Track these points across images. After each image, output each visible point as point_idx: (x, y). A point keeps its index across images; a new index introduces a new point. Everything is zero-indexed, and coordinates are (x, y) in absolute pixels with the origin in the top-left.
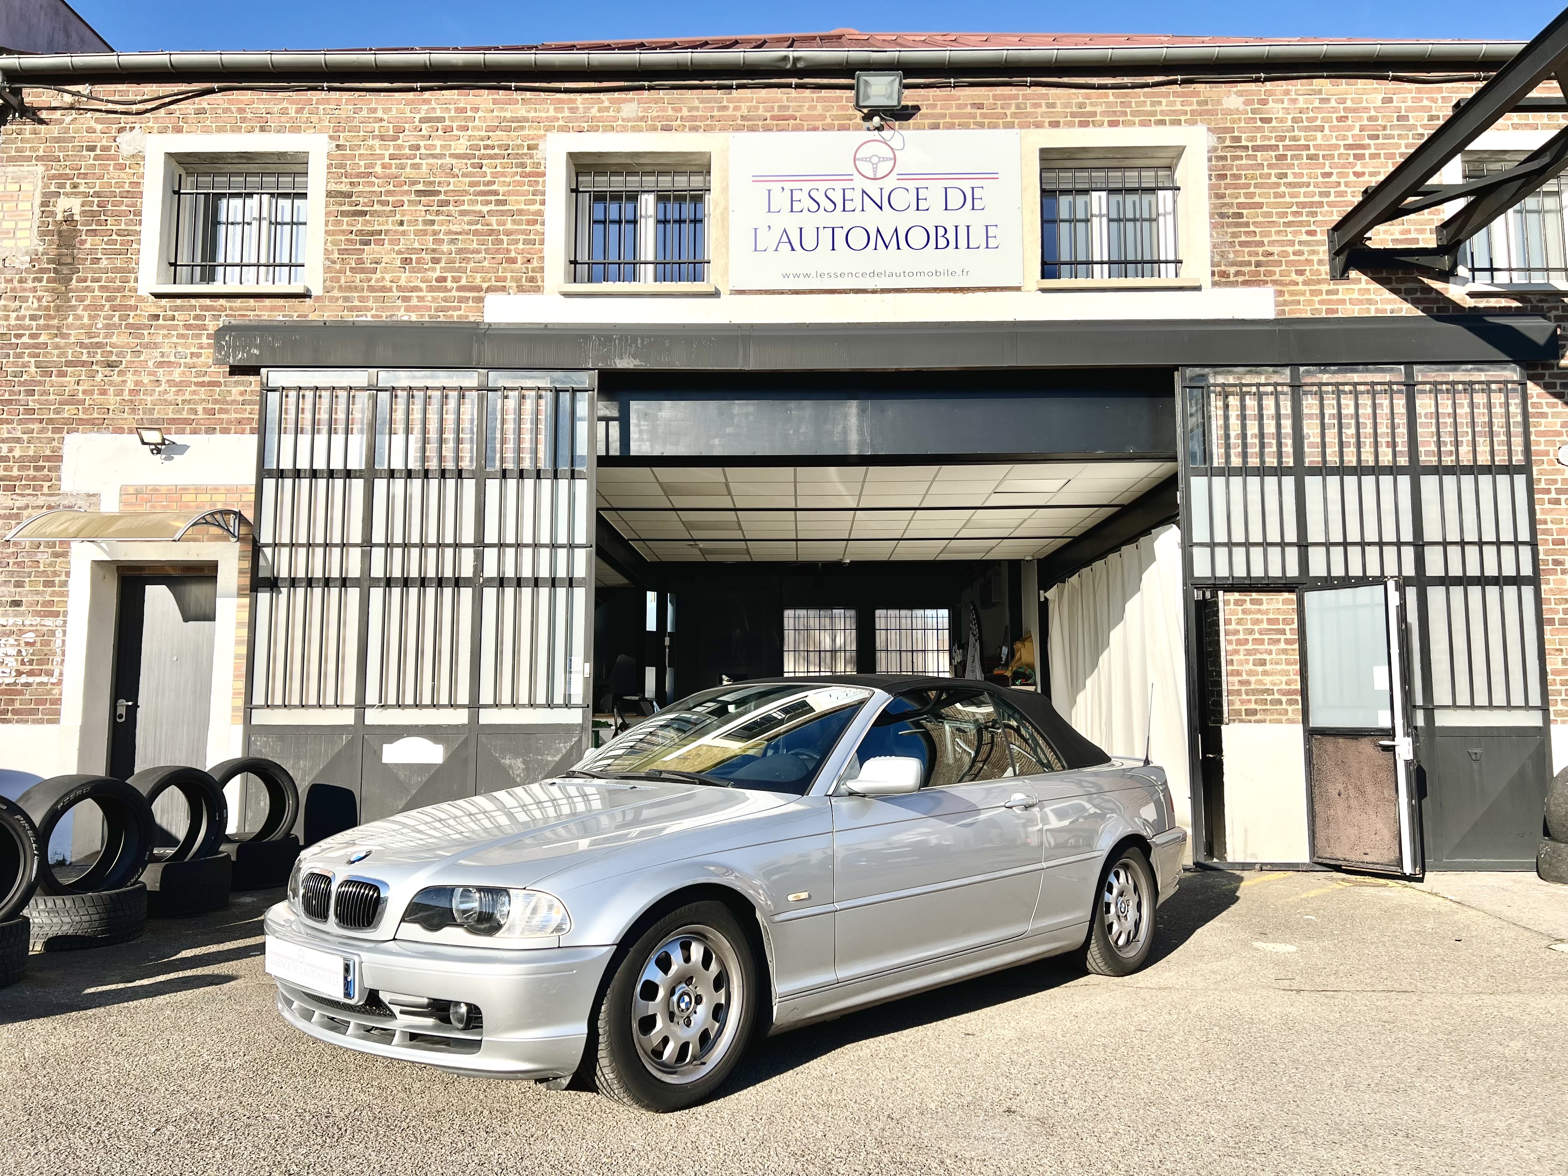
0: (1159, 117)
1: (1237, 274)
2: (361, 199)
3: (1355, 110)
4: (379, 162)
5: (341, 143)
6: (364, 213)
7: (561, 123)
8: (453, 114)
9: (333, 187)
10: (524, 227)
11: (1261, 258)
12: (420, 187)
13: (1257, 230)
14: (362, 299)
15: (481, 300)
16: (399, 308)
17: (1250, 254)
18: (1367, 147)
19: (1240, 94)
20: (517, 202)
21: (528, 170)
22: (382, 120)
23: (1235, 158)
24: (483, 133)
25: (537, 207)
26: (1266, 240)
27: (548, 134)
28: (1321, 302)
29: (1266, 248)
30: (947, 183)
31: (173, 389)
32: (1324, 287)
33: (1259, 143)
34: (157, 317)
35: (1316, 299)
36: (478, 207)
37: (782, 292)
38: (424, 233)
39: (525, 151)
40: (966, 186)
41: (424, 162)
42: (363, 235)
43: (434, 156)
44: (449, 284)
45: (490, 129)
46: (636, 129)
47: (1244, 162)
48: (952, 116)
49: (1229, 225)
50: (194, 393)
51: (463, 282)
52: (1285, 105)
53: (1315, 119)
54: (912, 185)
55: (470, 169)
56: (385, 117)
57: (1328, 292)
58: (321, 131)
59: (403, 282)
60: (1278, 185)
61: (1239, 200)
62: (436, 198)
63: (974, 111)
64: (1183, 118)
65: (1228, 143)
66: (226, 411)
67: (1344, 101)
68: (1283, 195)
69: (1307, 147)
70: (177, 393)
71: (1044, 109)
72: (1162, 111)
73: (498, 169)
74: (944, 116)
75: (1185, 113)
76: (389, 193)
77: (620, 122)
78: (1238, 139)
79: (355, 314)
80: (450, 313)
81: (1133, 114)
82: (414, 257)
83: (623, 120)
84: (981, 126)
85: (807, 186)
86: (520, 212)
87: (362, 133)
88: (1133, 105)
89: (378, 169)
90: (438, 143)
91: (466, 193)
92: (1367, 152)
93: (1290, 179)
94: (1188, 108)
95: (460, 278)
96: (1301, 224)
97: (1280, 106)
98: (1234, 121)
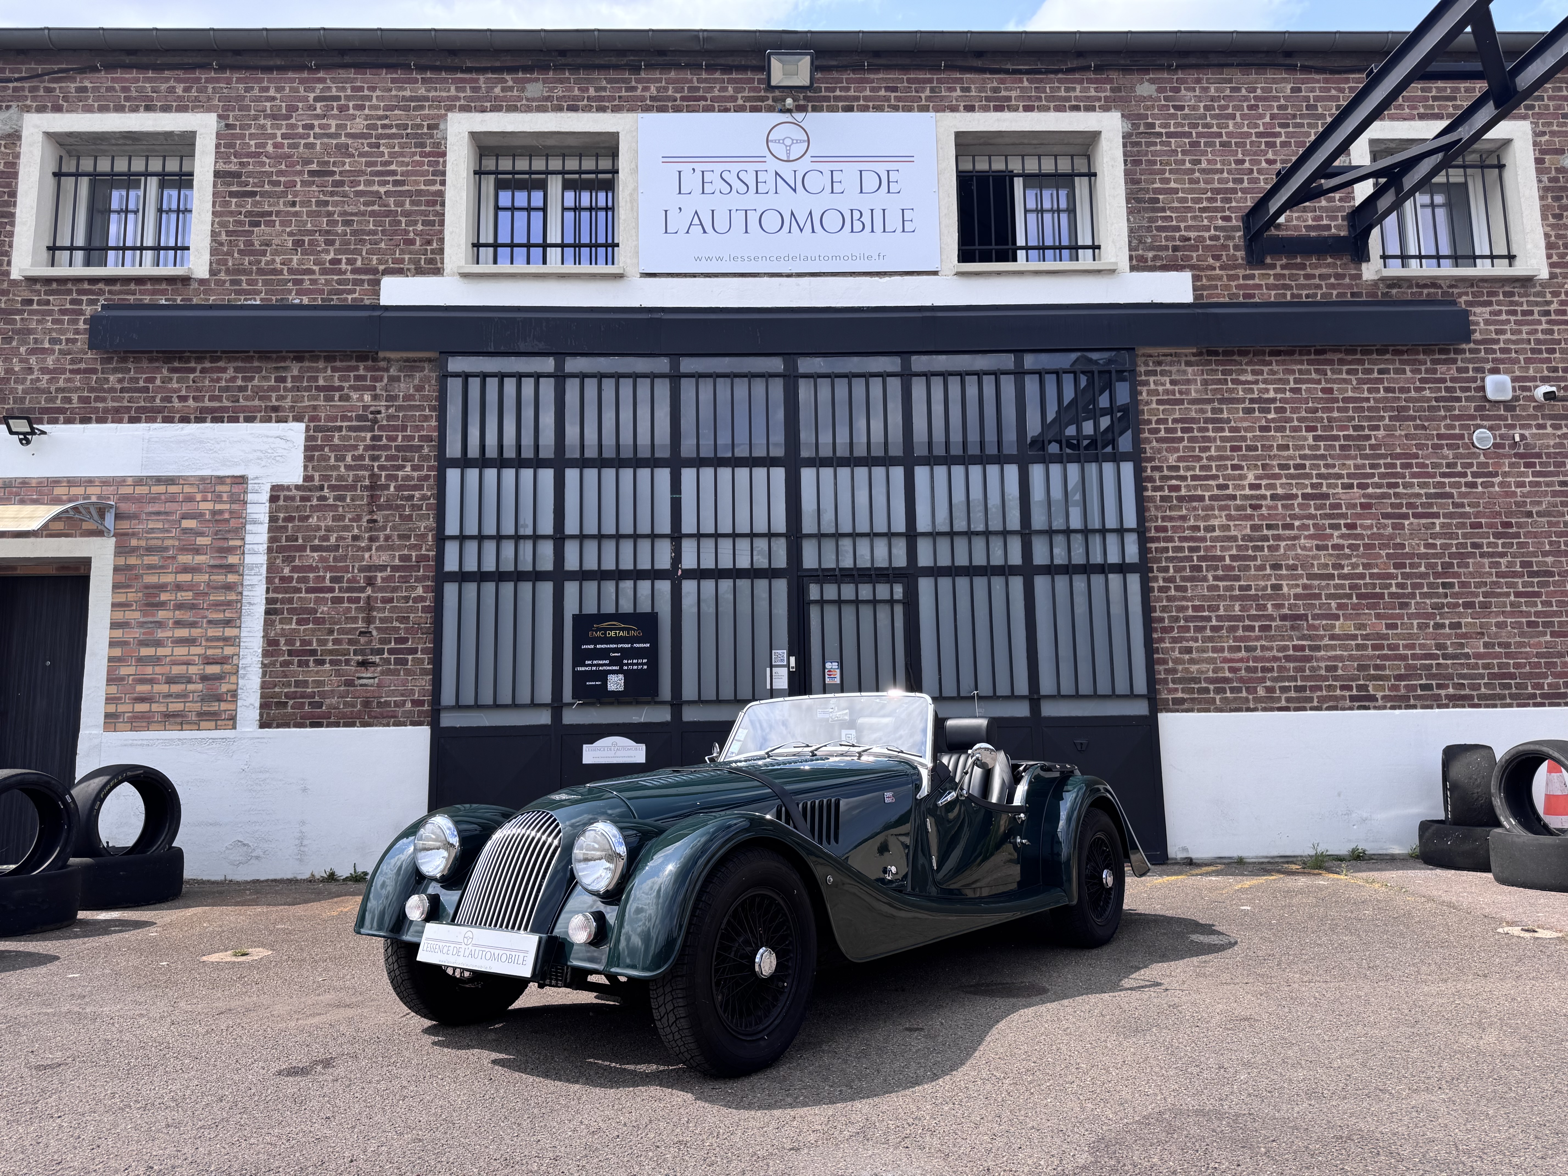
0: (1074, 103)
1: (1155, 258)
2: (251, 180)
3: (1265, 99)
4: (270, 142)
5: (231, 122)
6: (253, 194)
7: (462, 102)
8: (349, 92)
9: (221, 167)
10: (423, 208)
11: (1178, 243)
12: (314, 167)
13: (1174, 215)
14: (250, 282)
15: (378, 283)
16: (290, 292)
17: (1167, 239)
18: (1278, 135)
19: (1152, 81)
20: (417, 183)
21: (428, 149)
22: (273, 99)
23: (1149, 144)
24: (381, 113)
25: (438, 187)
26: (1182, 225)
27: (450, 115)
28: (1238, 287)
29: (1183, 233)
30: (863, 166)
31: (47, 377)
32: (1241, 272)
33: (1172, 129)
34: (30, 302)
35: (1233, 284)
36: (375, 188)
37: (694, 275)
38: (318, 214)
39: (425, 130)
40: (881, 168)
41: (318, 142)
42: (252, 216)
43: (330, 136)
44: (343, 266)
45: (387, 108)
46: (541, 109)
47: (1158, 148)
48: (866, 98)
49: (1146, 210)
50: (68, 380)
51: (359, 263)
52: (1197, 93)
53: (1226, 107)
54: (826, 168)
55: (367, 149)
56: (278, 96)
57: (1245, 277)
58: (209, 110)
59: (294, 264)
60: (1192, 171)
61: (1155, 186)
62: (331, 179)
63: (888, 94)
64: (1097, 104)
65: (1142, 129)
66: (104, 400)
67: (1254, 90)
68: (1197, 181)
69: (1220, 135)
70: (50, 381)
71: (959, 93)
72: (1076, 97)
73: (397, 149)
74: (857, 99)
75: (1099, 99)
76: (280, 173)
77: (524, 102)
78: (1152, 126)
79: (243, 298)
80: (345, 296)
81: (1048, 99)
82: (306, 239)
83: (528, 100)
84: (896, 109)
85: (718, 168)
86: (419, 193)
87: (253, 112)
88: (1048, 90)
89: (270, 148)
90: (333, 123)
91: (362, 173)
92: (1278, 140)
93: (1204, 165)
94: (1102, 95)
95: (356, 260)
96: (1215, 210)
97: (1192, 94)
98: (1147, 108)
